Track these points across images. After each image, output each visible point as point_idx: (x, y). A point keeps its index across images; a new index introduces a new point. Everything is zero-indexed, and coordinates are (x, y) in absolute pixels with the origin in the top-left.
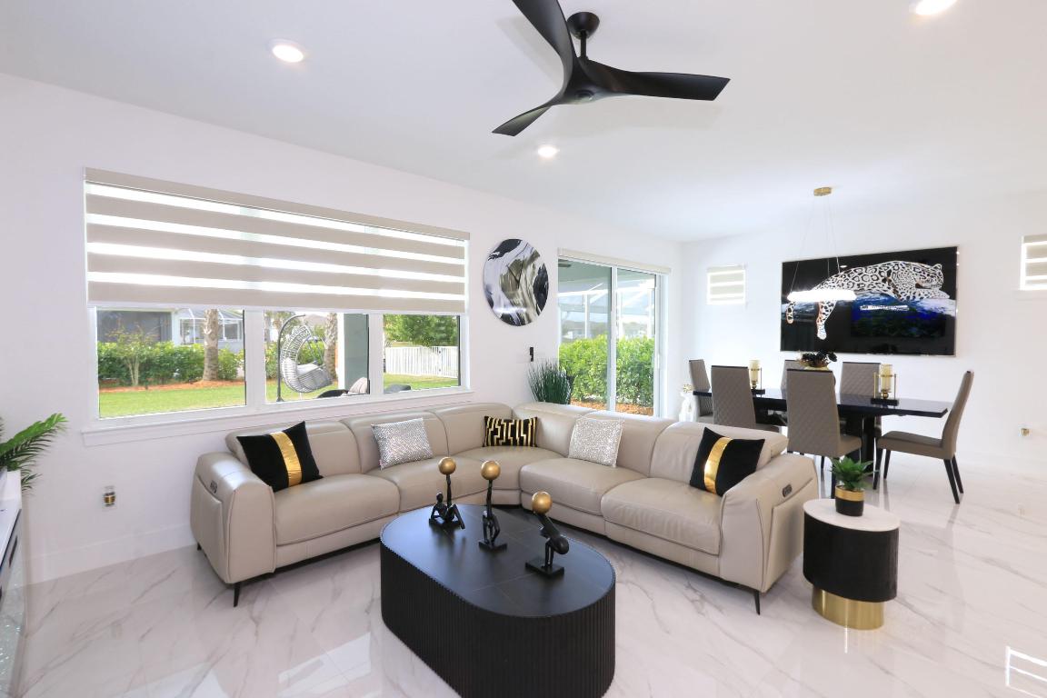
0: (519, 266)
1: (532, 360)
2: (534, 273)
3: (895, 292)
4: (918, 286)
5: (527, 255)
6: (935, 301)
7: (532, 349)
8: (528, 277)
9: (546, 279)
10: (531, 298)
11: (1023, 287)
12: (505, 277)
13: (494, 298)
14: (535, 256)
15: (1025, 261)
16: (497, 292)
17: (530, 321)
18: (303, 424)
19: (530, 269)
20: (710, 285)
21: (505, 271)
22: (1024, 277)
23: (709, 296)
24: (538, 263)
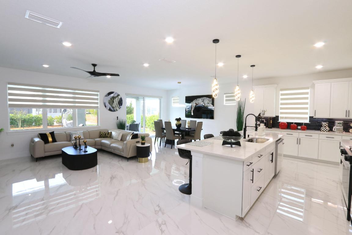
0: (114, 98)
1: (118, 119)
2: (118, 99)
3: (204, 104)
4: (208, 103)
5: (116, 95)
6: (211, 107)
7: (117, 117)
8: (116, 101)
9: (122, 101)
10: (117, 105)
11: (225, 104)
12: (110, 100)
13: (106, 105)
14: (118, 95)
15: (225, 99)
16: (107, 104)
17: (117, 110)
18: (53, 132)
19: (117, 98)
20: (173, 101)
21: (109, 99)
22: (225, 102)
23: (172, 104)
24: (119, 97)
